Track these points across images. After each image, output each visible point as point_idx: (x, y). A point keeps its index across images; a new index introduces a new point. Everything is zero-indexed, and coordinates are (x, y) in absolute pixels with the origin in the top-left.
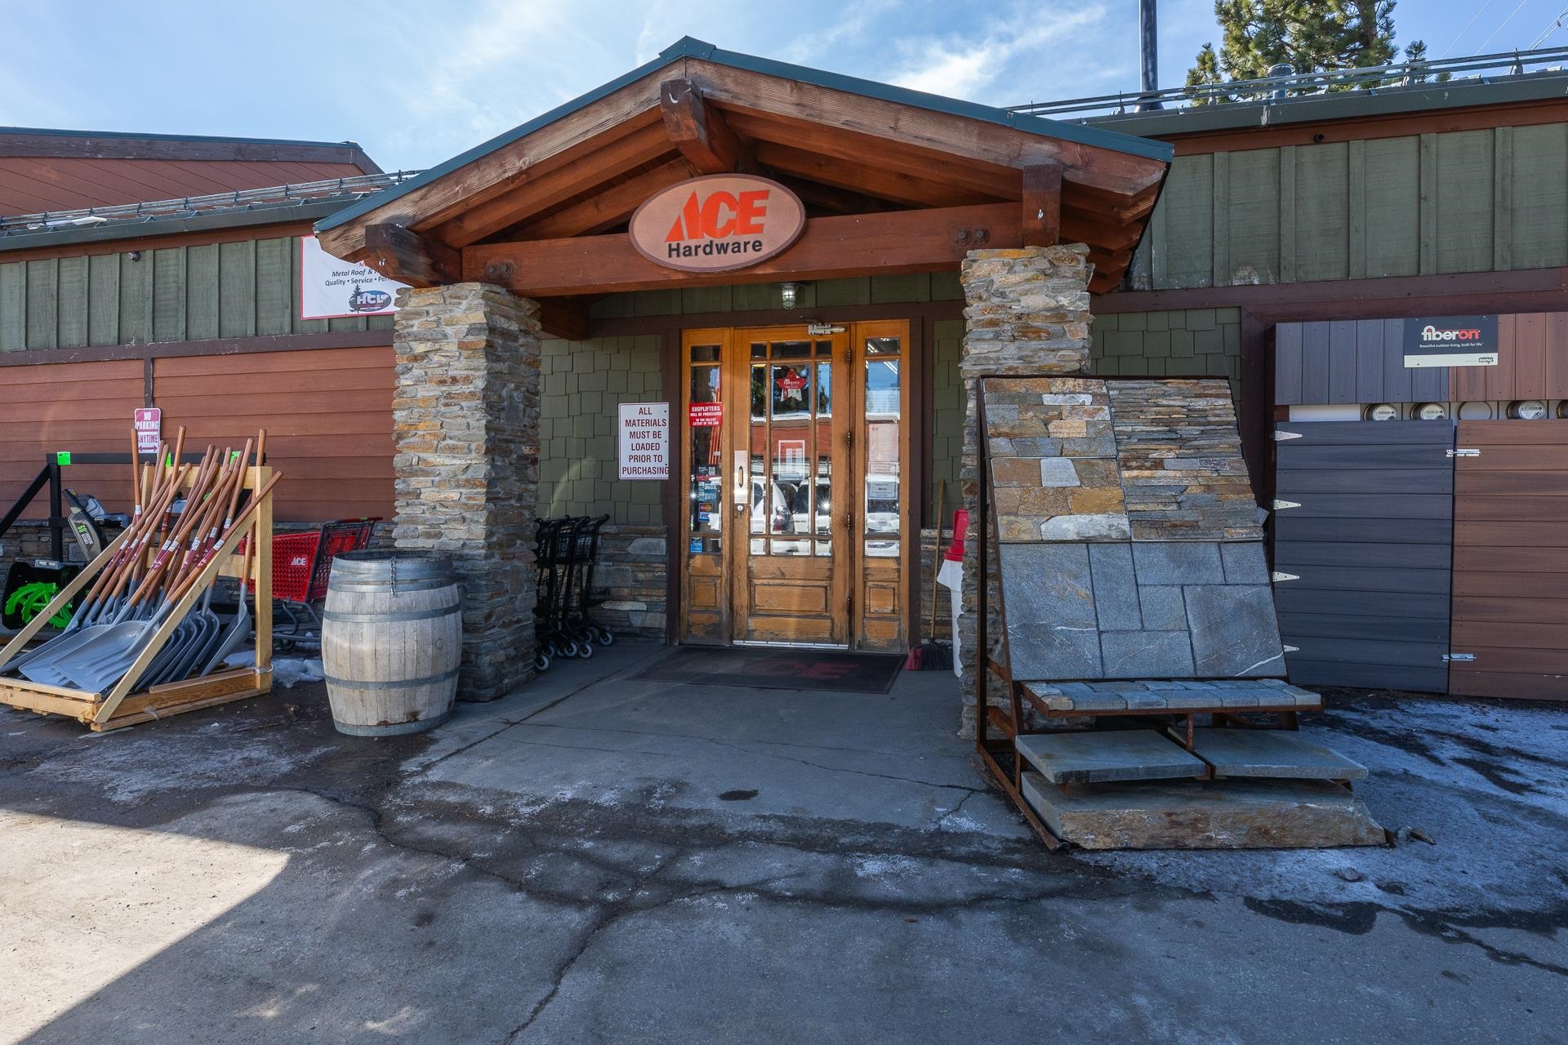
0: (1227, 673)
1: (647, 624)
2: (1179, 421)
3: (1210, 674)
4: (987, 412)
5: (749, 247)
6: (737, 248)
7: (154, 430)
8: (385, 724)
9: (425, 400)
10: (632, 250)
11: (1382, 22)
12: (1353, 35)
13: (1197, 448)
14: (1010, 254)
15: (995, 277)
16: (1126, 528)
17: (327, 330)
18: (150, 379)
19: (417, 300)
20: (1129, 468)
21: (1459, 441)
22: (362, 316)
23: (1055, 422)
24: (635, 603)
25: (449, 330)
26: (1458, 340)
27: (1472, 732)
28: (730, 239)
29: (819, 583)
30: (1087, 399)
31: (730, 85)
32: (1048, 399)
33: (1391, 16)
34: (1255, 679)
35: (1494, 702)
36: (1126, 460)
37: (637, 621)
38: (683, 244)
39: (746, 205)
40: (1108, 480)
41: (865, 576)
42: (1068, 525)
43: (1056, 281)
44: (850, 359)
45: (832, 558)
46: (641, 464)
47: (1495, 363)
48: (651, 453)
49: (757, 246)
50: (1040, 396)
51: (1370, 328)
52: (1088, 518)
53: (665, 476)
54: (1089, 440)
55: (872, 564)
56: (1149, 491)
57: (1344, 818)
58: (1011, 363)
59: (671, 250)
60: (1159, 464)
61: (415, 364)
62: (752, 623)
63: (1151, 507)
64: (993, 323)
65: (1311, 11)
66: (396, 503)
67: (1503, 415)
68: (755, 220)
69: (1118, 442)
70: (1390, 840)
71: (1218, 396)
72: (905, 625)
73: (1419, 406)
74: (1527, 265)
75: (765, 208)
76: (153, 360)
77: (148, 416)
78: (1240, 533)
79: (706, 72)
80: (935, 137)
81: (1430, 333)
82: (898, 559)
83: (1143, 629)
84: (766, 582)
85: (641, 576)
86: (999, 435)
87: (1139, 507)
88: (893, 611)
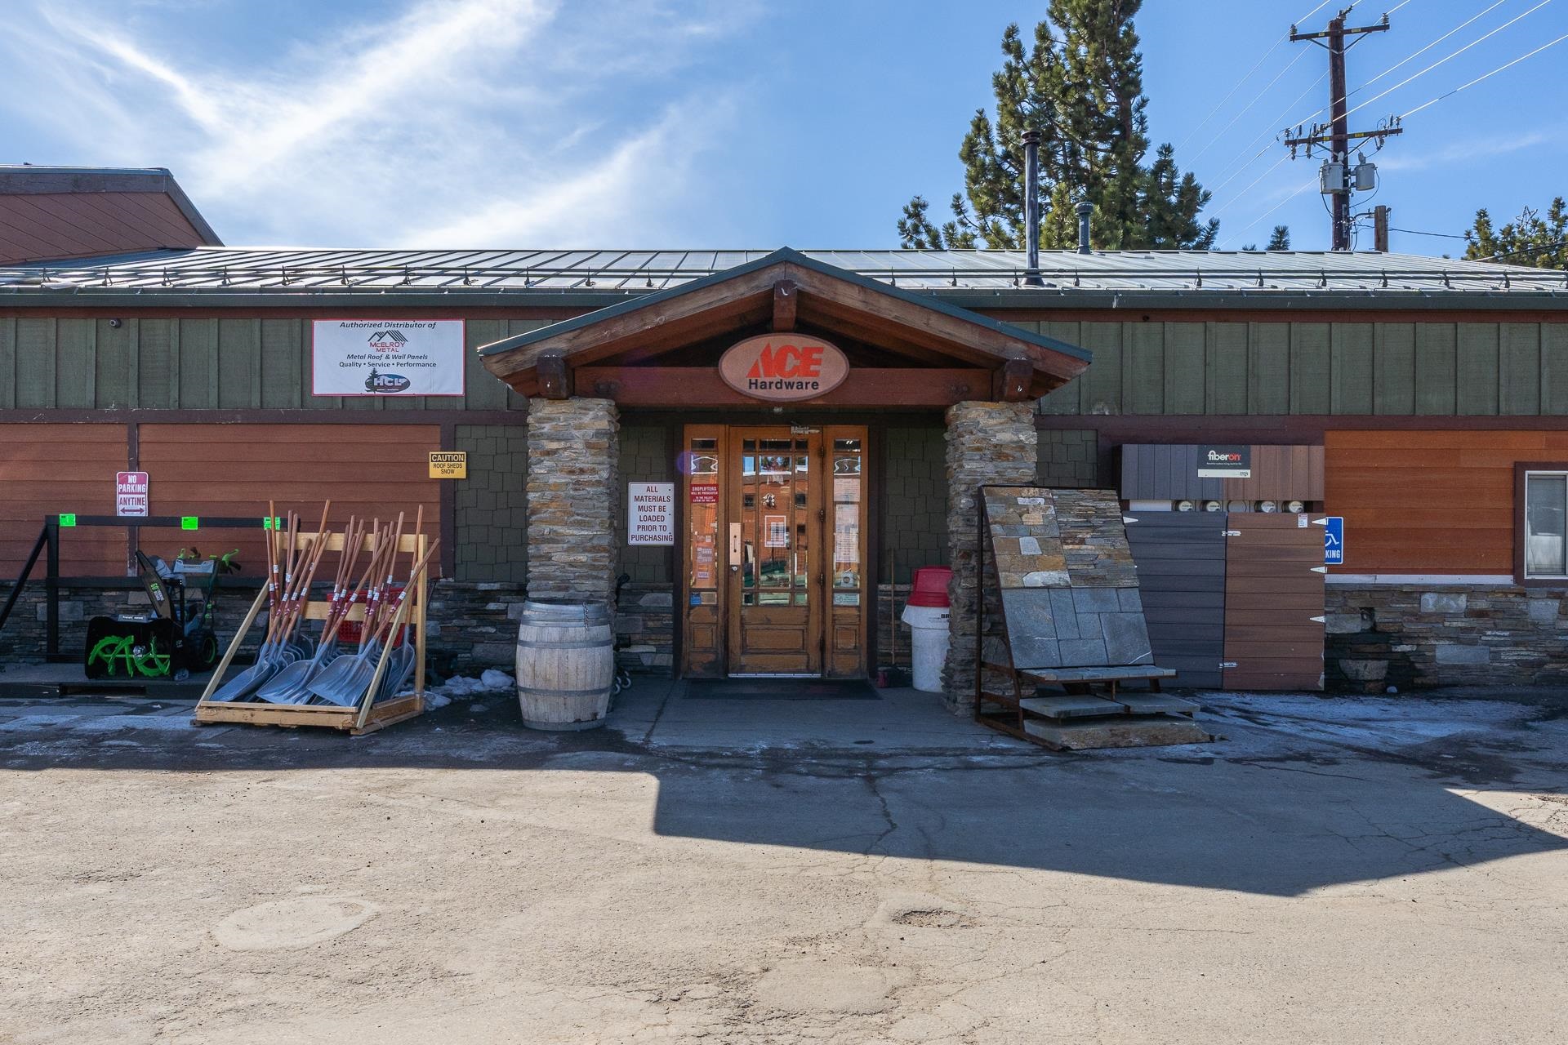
0: (1124, 662)
1: (657, 662)
2: (1091, 515)
3: (1115, 663)
4: (988, 509)
5: (809, 386)
6: (800, 386)
7: (142, 493)
8: (578, 721)
9: (556, 485)
10: (719, 379)
11: (1137, 115)
12: (1111, 124)
13: (1102, 532)
14: (989, 406)
15: (980, 420)
16: (1069, 580)
17: (341, 406)
18: (133, 442)
19: (550, 409)
20: (1067, 544)
21: (1230, 525)
22: (379, 396)
23: (1026, 515)
24: (647, 646)
25: (576, 433)
26: (1228, 461)
27: (1238, 705)
28: (795, 379)
29: (797, 627)
30: (1041, 501)
31: (817, 284)
32: (1020, 501)
33: (1145, 111)
34: (1138, 665)
35: (1248, 691)
36: (1065, 539)
37: (647, 661)
38: (760, 380)
39: (806, 356)
40: (1056, 551)
41: (834, 620)
42: (1037, 578)
43: (1017, 425)
44: (822, 454)
45: (808, 607)
46: (648, 533)
47: (1249, 476)
48: (657, 523)
49: (815, 385)
50: (1016, 499)
51: (1179, 449)
52: (1048, 574)
53: (671, 543)
54: (1045, 526)
55: (839, 612)
56: (1079, 558)
57: (1192, 729)
58: (991, 475)
59: (751, 383)
60: (1082, 542)
61: (547, 458)
62: (744, 660)
63: (1080, 567)
64: (978, 449)
65: (1077, 96)
66: (529, 563)
67: (1253, 511)
68: (813, 368)
69: (1060, 528)
70: (1212, 739)
71: (1112, 500)
72: (864, 659)
73: (1205, 502)
74: (1265, 412)
75: (820, 359)
76: (138, 425)
77: (132, 479)
78: (1128, 583)
79: (801, 274)
80: (952, 332)
81: (1213, 455)
82: (858, 608)
83: (1080, 638)
84: (755, 627)
85: (650, 624)
86: (996, 523)
87: (1074, 567)
88: (855, 647)
